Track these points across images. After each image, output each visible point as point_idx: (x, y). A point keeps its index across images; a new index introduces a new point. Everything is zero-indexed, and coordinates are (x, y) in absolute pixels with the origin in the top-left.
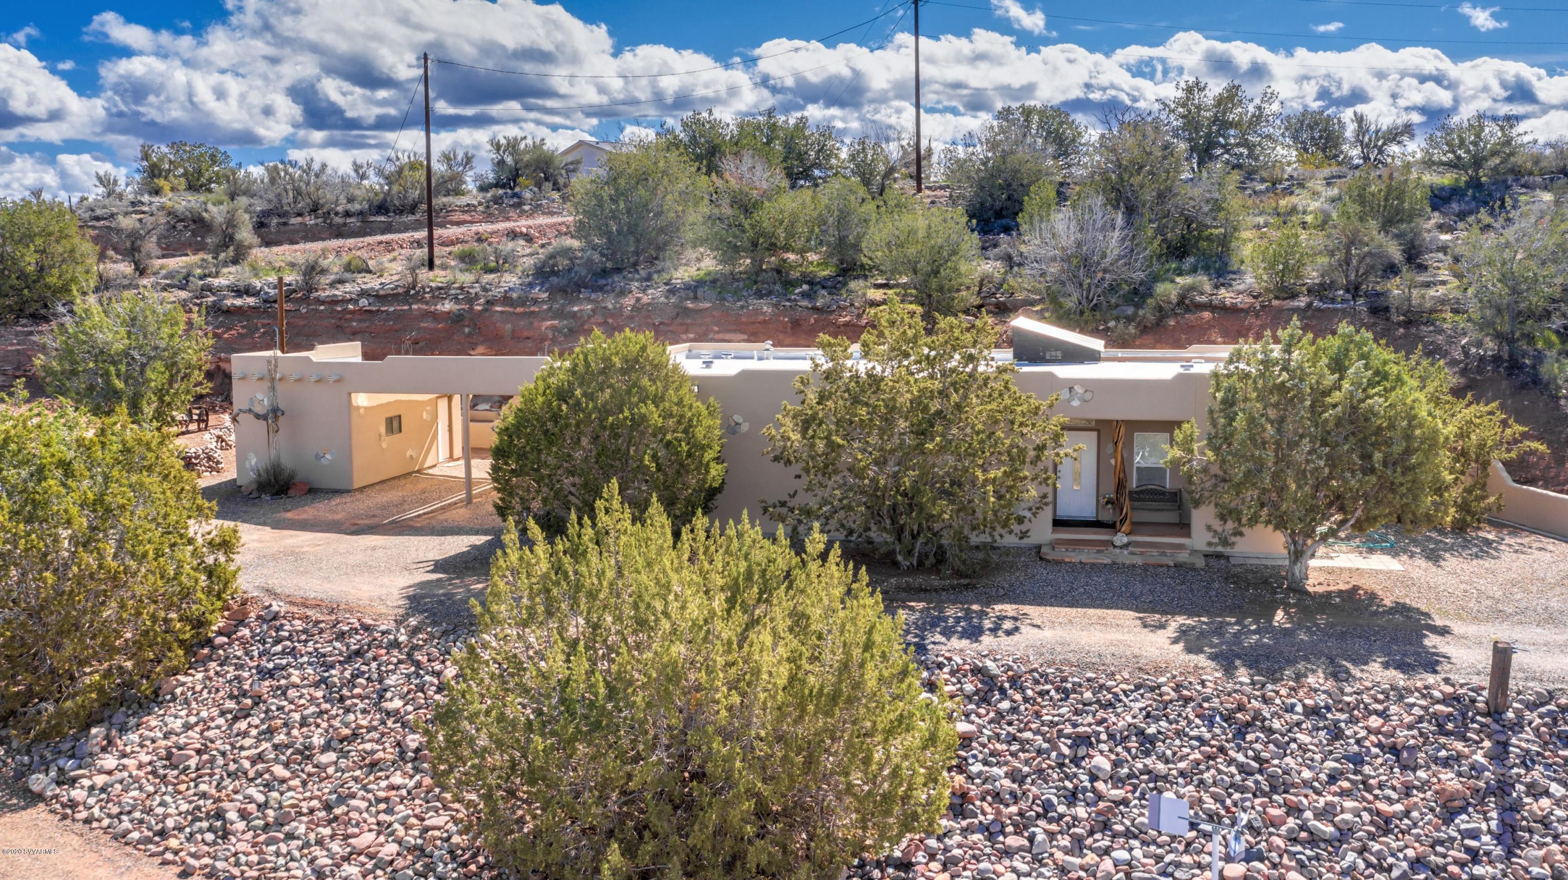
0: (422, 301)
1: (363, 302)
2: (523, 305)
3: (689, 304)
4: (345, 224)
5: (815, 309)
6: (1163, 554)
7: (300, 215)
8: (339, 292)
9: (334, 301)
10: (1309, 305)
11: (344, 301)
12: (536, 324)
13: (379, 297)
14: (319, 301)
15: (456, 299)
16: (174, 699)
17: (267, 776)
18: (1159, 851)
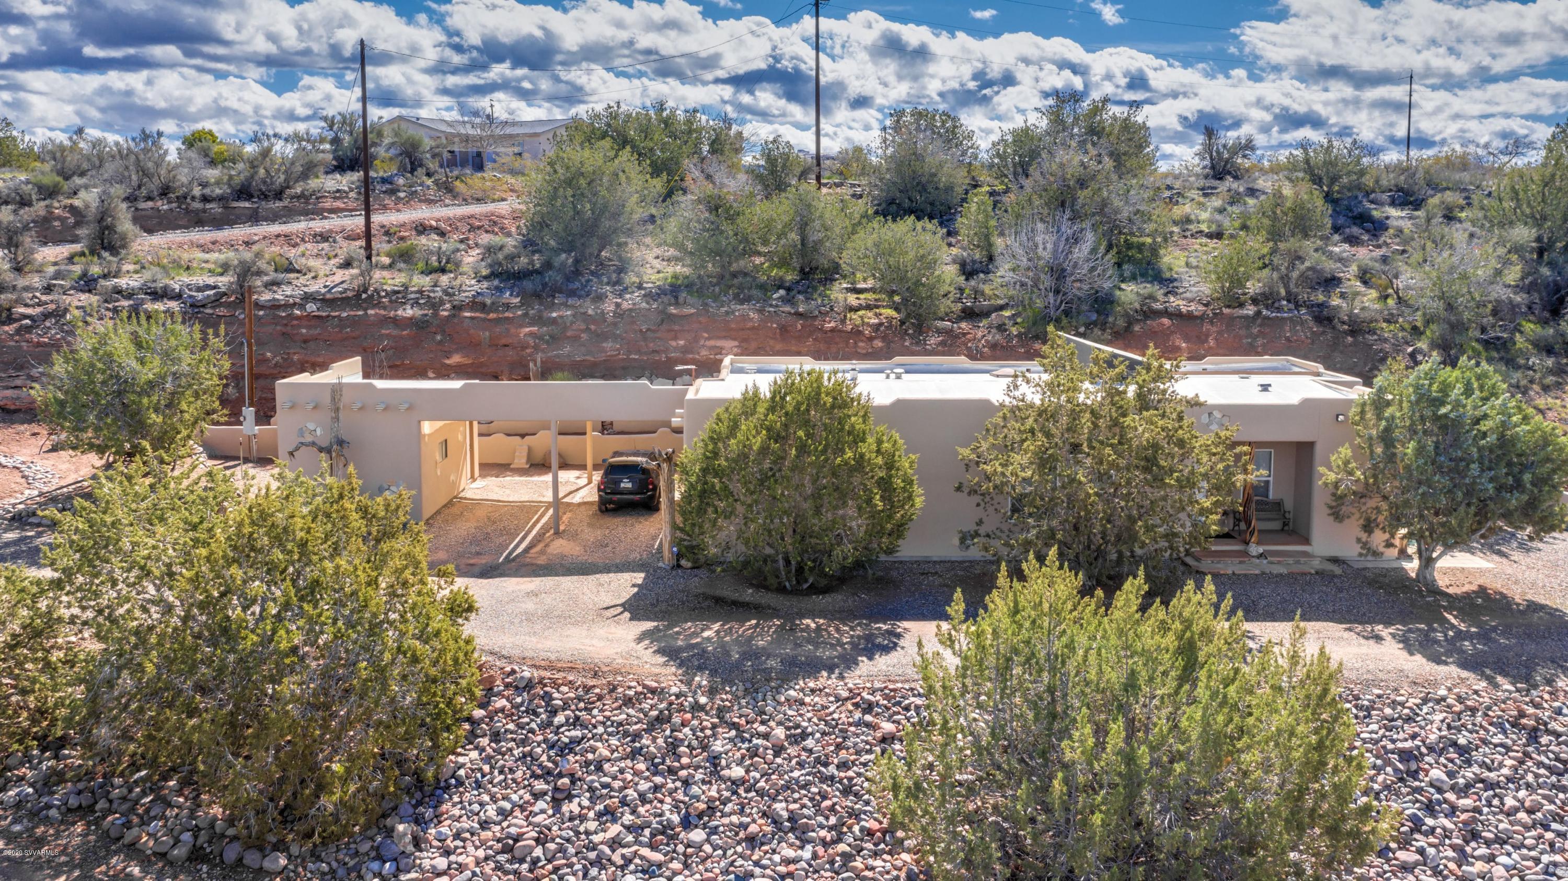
0: (379, 305)
1: (311, 307)
2: (496, 311)
3: (673, 310)
4: (204, 211)
5: (799, 315)
6: (1298, 562)
7: (149, 198)
8: (281, 294)
9: (275, 306)
10: (1258, 313)
11: (287, 306)
12: (513, 330)
13: (326, 301)
14: (258, 306)
15: (416, 303)
16: (460, 783)
17: (637, 861)
18: (1533, 853)
